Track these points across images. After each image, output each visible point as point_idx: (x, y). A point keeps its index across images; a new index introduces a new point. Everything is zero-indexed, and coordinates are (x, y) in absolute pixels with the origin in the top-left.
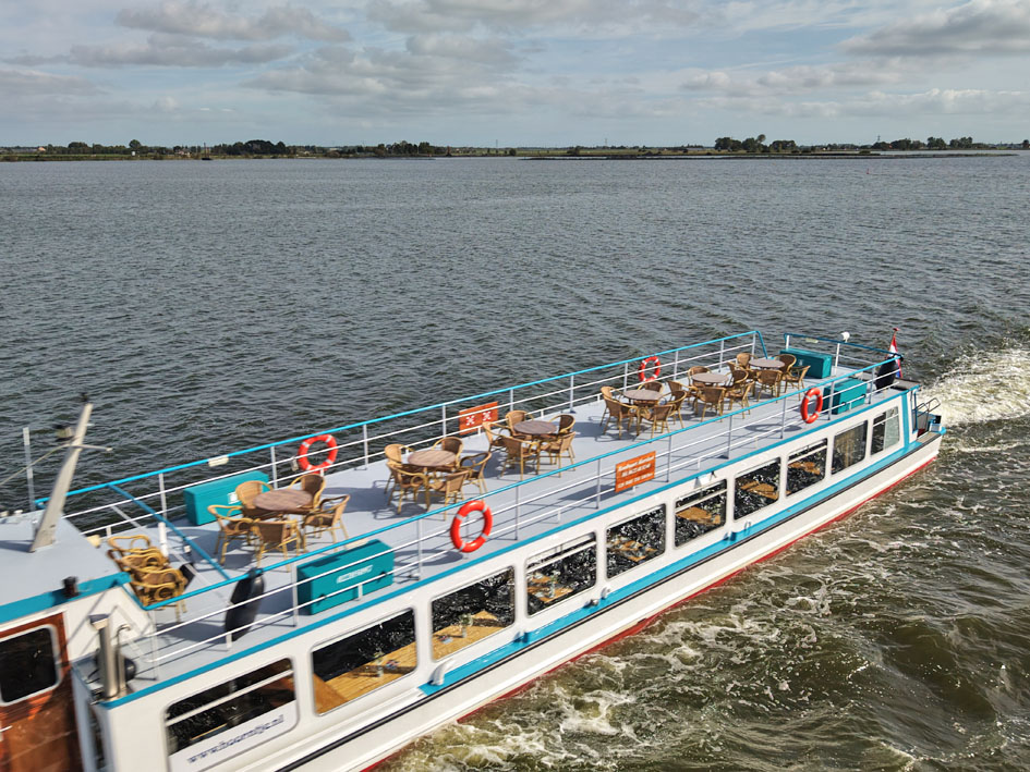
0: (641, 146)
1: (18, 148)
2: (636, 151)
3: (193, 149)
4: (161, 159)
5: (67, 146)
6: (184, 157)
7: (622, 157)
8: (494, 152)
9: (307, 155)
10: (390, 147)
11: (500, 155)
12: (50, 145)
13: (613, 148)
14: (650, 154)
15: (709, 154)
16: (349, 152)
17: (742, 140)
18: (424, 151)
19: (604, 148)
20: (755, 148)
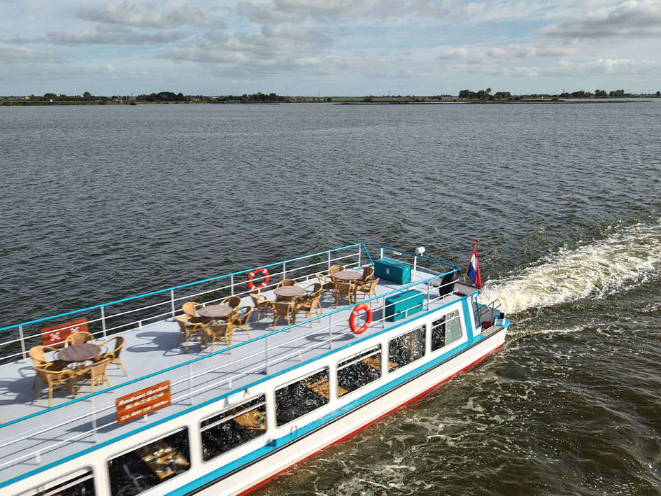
0: (411, 96)
1: (12, 97)
2: (409, 99)
3: (124, 98)
4: (104, 104)
5: (43, 96)
6: (119, 103)
7: (399, 103)
8: (317, 100)
9: (198, 102)
10: (251, 97)
11: (321, 102)
12: (33, 95)
13: (393, 97)
14: (417, 101)
15: (455, 101)
16: (224, 100)
17: (476, 92)
18: (273, 99)
19: (388, 97)
20: (484, 97)
